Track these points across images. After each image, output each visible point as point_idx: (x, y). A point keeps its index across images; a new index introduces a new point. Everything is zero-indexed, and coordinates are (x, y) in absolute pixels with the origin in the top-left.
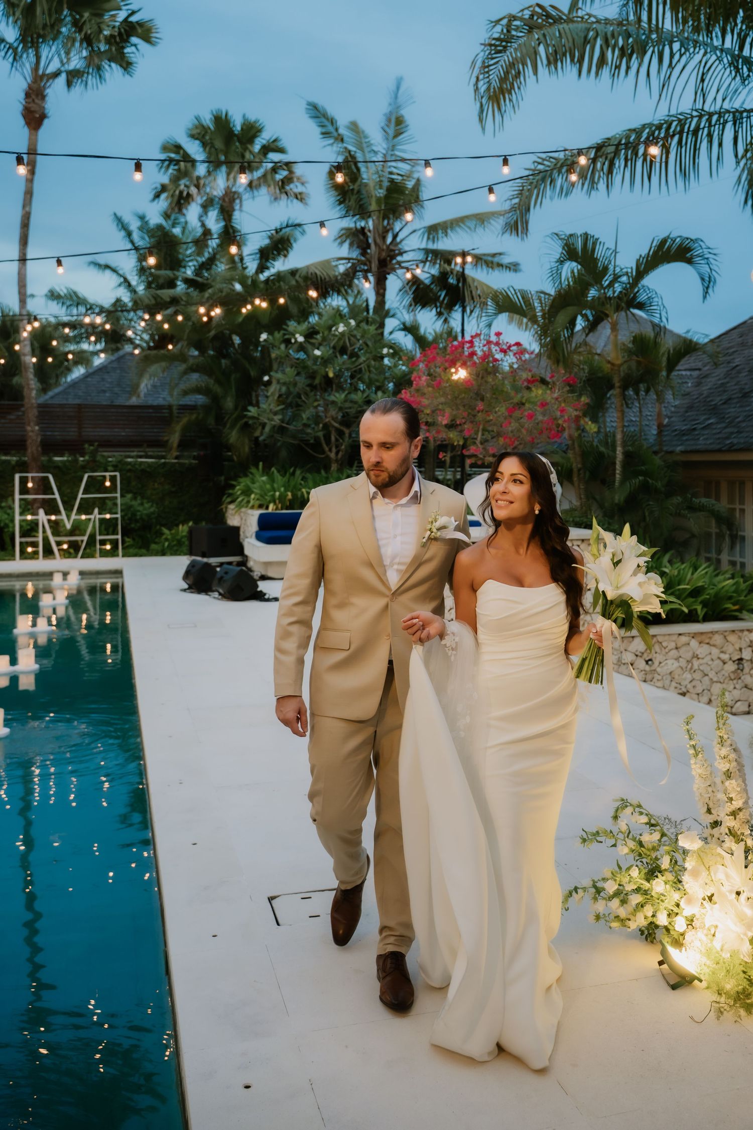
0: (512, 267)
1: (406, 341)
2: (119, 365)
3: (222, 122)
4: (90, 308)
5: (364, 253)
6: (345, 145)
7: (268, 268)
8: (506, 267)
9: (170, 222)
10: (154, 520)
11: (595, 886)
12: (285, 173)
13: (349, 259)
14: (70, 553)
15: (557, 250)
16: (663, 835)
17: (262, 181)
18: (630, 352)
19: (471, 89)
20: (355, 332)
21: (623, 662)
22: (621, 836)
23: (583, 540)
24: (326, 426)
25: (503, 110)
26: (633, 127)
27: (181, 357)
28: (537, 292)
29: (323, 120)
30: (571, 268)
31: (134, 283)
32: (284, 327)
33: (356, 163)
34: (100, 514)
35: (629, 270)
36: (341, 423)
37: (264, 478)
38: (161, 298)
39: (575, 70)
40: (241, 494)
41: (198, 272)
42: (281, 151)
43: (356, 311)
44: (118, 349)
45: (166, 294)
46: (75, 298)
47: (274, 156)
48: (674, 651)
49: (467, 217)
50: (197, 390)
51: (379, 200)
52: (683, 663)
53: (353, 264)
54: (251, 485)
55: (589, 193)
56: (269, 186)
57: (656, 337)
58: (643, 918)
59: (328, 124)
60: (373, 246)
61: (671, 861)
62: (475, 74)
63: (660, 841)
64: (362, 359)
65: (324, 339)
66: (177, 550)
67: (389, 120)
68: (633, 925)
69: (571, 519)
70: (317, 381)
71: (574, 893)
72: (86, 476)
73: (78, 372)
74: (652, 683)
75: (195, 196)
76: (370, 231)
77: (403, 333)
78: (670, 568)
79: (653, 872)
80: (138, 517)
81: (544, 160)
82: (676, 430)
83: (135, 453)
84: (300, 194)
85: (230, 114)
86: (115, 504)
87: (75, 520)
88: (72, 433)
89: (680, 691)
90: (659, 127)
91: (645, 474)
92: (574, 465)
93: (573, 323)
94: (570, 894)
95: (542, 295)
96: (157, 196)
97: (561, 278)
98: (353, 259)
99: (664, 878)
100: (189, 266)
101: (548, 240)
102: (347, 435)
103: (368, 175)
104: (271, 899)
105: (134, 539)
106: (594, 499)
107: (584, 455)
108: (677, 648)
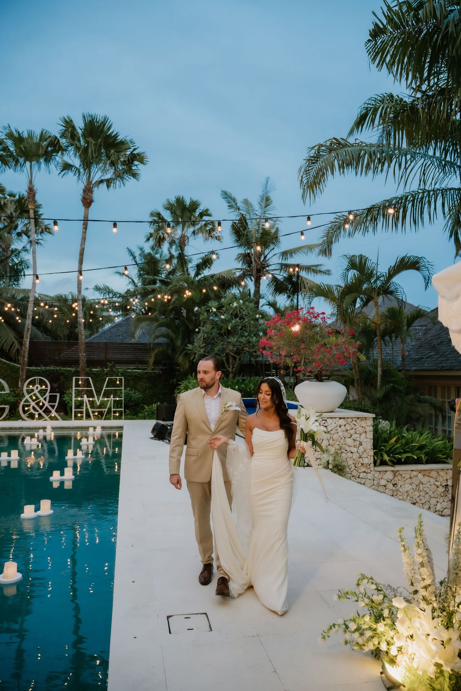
0: (327, 272)
1: (270, 311)
2: (127, 322)
3: (180, 201)
4: (115, 294)
5: (249, 266)
6: (240, 211)
7: (200, 274)
8: (324, 272)
9: (154, 252)
10: (141, 401)
11: (345, 624)
12: (211, 226)
13: (242, 269)
14: (99, 417)
15: (345, 263)
16: (385, 596)
17: (200, 230)
18: (387, 317)
19: (299, 183)
20: (242, 307)
21: (380, 484)
22: (361, 595)
23: (358, 418)
24: (227, 355)
25: (315, 192)
26: (387, 199)
27: (156, 319)
28: (336, 286)
29: (229, 199)
30: (352, 273)
31: (136, 282)
32: (207, 304)
33: (245, 221)
34: (114, 398)
35: (385, 274)
36: (235, 353)
37: (195, 381)
38: (147, 290)
39: (354, 171)
40: (184, 388)
41: (167, 277)
42: (209, 215)
43: (245, 296)
44: (127, 314)
45: (150, 287)
46: (107, 290)
47: (205, 218)
48: (409, 480)
49: (303, 247)
50: (163, 336)
51: (257, 239)
52: (414, 486)
53: (244, 272)
54: (188, 385)
55: (364, 234)
56: (203, 233)
57: (400, 309)
58: (372, 645)
59: (231, 201)
60: (254, 262)
61: (390, 611)
62: (301, 175)
63: (383, 599)
64: (246, 320)
65: (227, 310)
66: (151, 417)
67: (263, 199)
68: (366, 649)
69: (353, 406)
70: (223, 331)
71: (333, 628)
72: (107, 378)
73: (107, 326)
74: (397, 497)
75: (167, 238)
76: (252, 255)
77: (268, 306)
78: (407, 433)
79: (379, 618)
80: (133, 400)
81: (340, 217)
82: (412, 358)
83: (132, 367)
84: (218, 237)
85: (184, 197)
86: (122, 393)
87: (101, 400)
88: (102, 357)
89: (413, 502)
90: (401, 198)
91: (393, 382)
92: (355, 377)
93: (355, 302)
94: (331, 628)
95: (339, 288)
96: (148, 239)
97: (347, 278)
98: (243, 269)
99: (385, 622)
100: (163, 273)
101: (341, 258)
102: (238, 359)
103: (252, 226)
104: (168, 617)
105: (130, 411)
106: (366, 395)
107: (361, 371)
108: (410, 478)
